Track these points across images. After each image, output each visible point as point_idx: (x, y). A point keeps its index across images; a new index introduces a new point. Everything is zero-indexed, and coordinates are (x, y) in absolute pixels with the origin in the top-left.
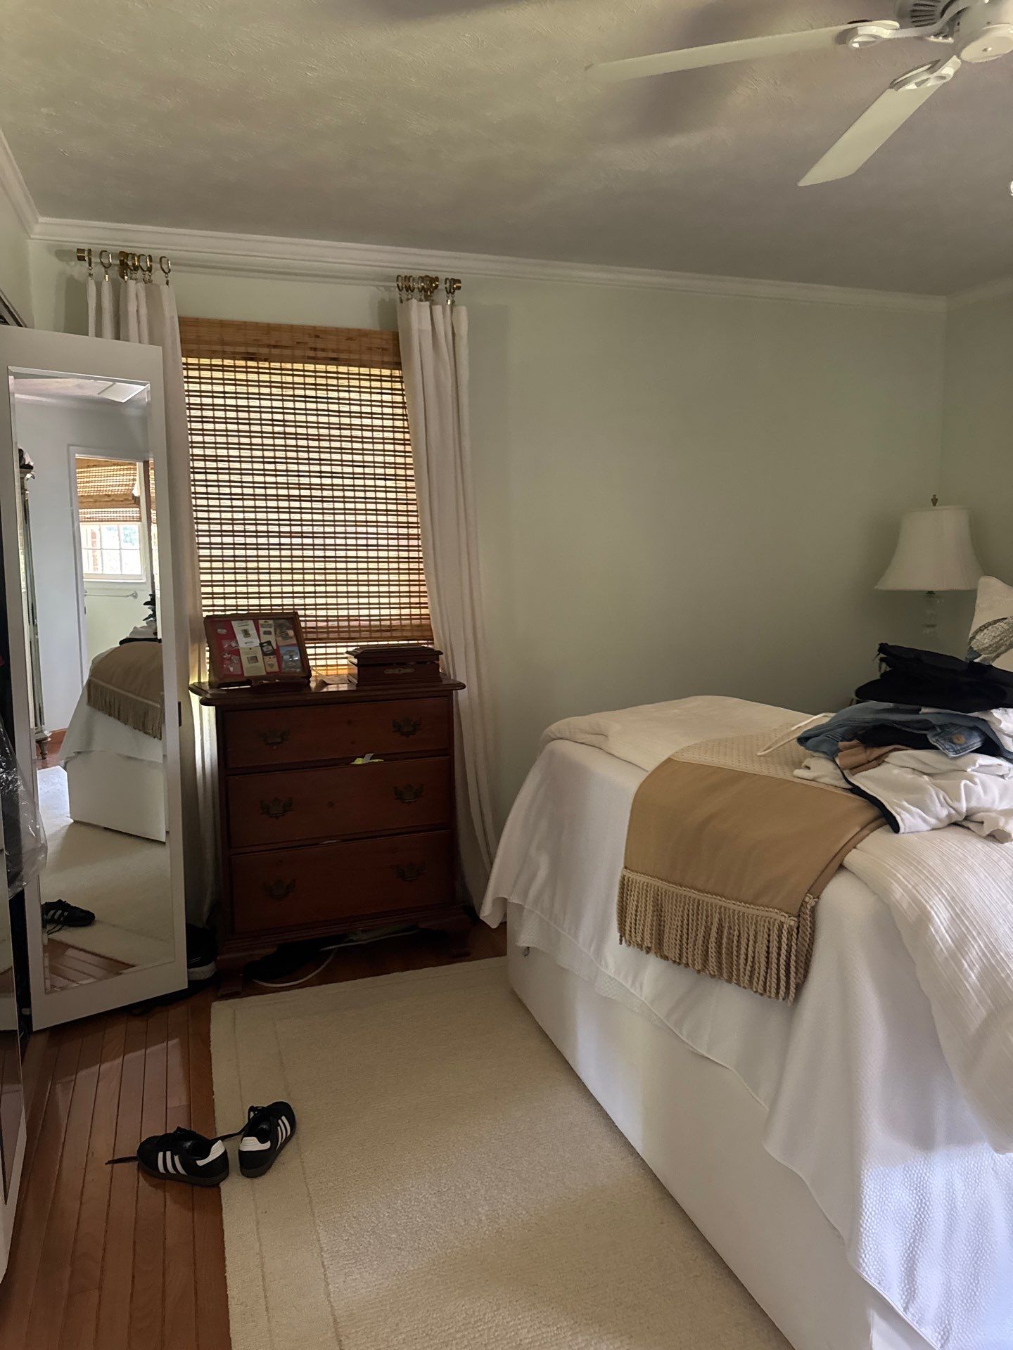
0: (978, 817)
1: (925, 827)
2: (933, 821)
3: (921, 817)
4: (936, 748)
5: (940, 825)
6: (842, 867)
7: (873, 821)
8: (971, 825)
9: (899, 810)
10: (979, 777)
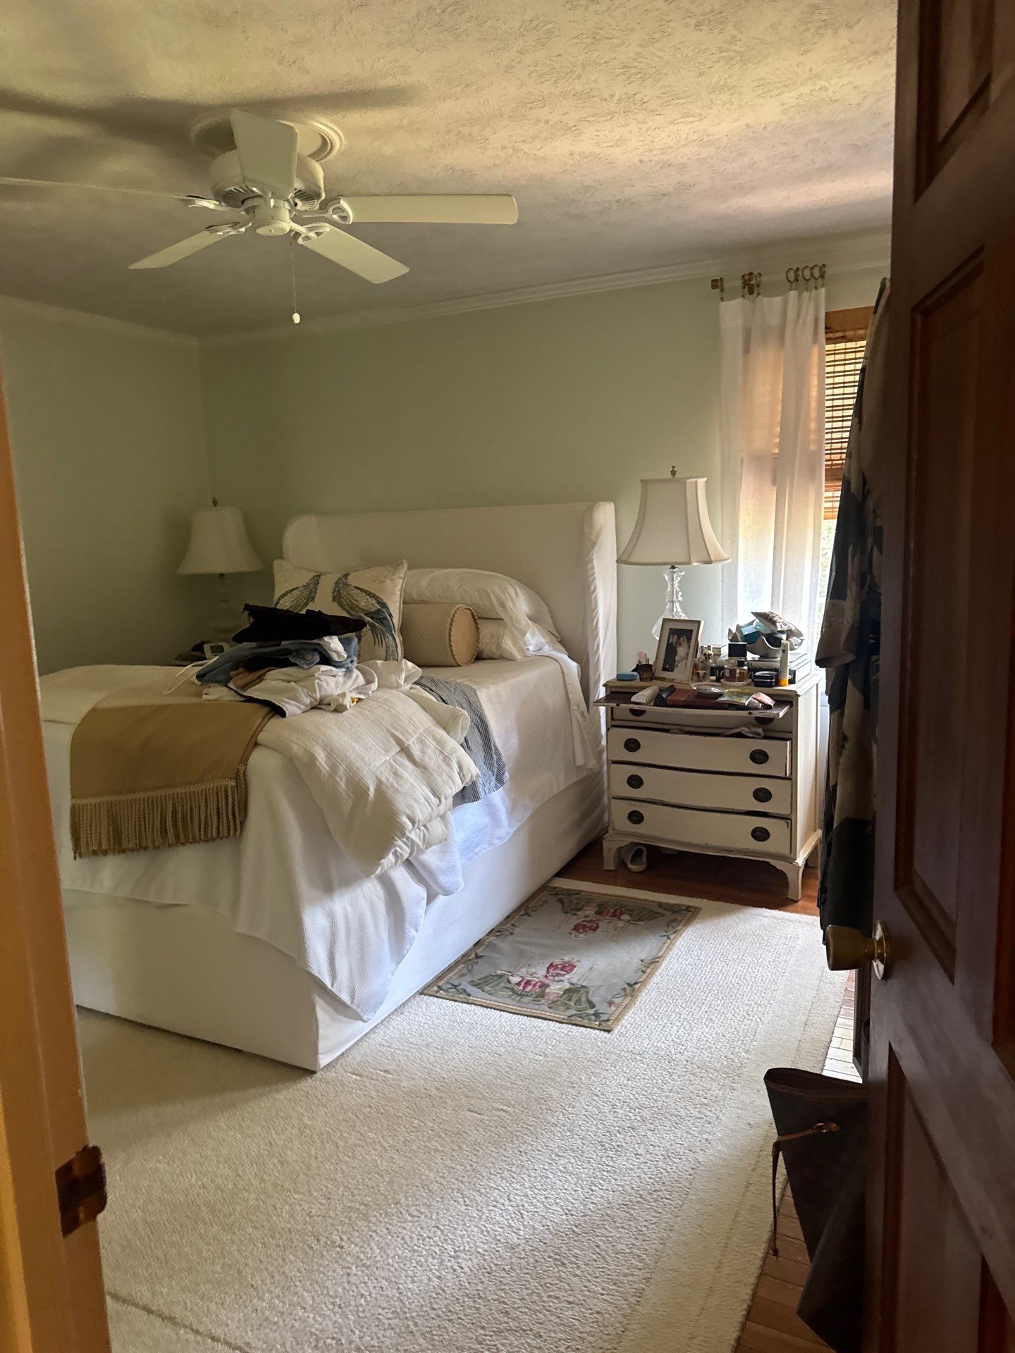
0: (326, 701)
1: (300, 712)
2: (303, 707)
3: (296, 705)
4: (295, 665)
5: (307, 709)
6: (256, 744)
7: (268, 713)
8: (323, 707)
9: (284, 704)
10: (323, 678)
